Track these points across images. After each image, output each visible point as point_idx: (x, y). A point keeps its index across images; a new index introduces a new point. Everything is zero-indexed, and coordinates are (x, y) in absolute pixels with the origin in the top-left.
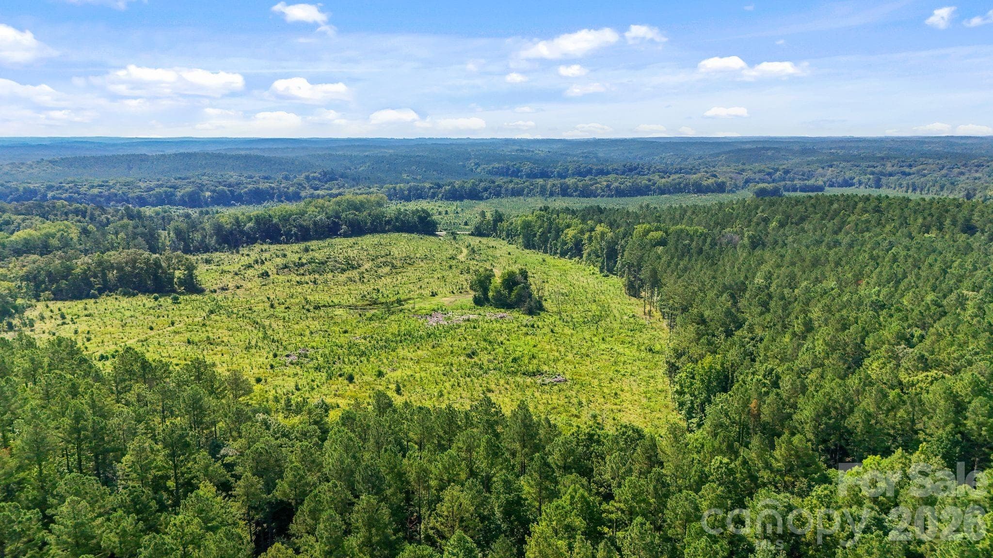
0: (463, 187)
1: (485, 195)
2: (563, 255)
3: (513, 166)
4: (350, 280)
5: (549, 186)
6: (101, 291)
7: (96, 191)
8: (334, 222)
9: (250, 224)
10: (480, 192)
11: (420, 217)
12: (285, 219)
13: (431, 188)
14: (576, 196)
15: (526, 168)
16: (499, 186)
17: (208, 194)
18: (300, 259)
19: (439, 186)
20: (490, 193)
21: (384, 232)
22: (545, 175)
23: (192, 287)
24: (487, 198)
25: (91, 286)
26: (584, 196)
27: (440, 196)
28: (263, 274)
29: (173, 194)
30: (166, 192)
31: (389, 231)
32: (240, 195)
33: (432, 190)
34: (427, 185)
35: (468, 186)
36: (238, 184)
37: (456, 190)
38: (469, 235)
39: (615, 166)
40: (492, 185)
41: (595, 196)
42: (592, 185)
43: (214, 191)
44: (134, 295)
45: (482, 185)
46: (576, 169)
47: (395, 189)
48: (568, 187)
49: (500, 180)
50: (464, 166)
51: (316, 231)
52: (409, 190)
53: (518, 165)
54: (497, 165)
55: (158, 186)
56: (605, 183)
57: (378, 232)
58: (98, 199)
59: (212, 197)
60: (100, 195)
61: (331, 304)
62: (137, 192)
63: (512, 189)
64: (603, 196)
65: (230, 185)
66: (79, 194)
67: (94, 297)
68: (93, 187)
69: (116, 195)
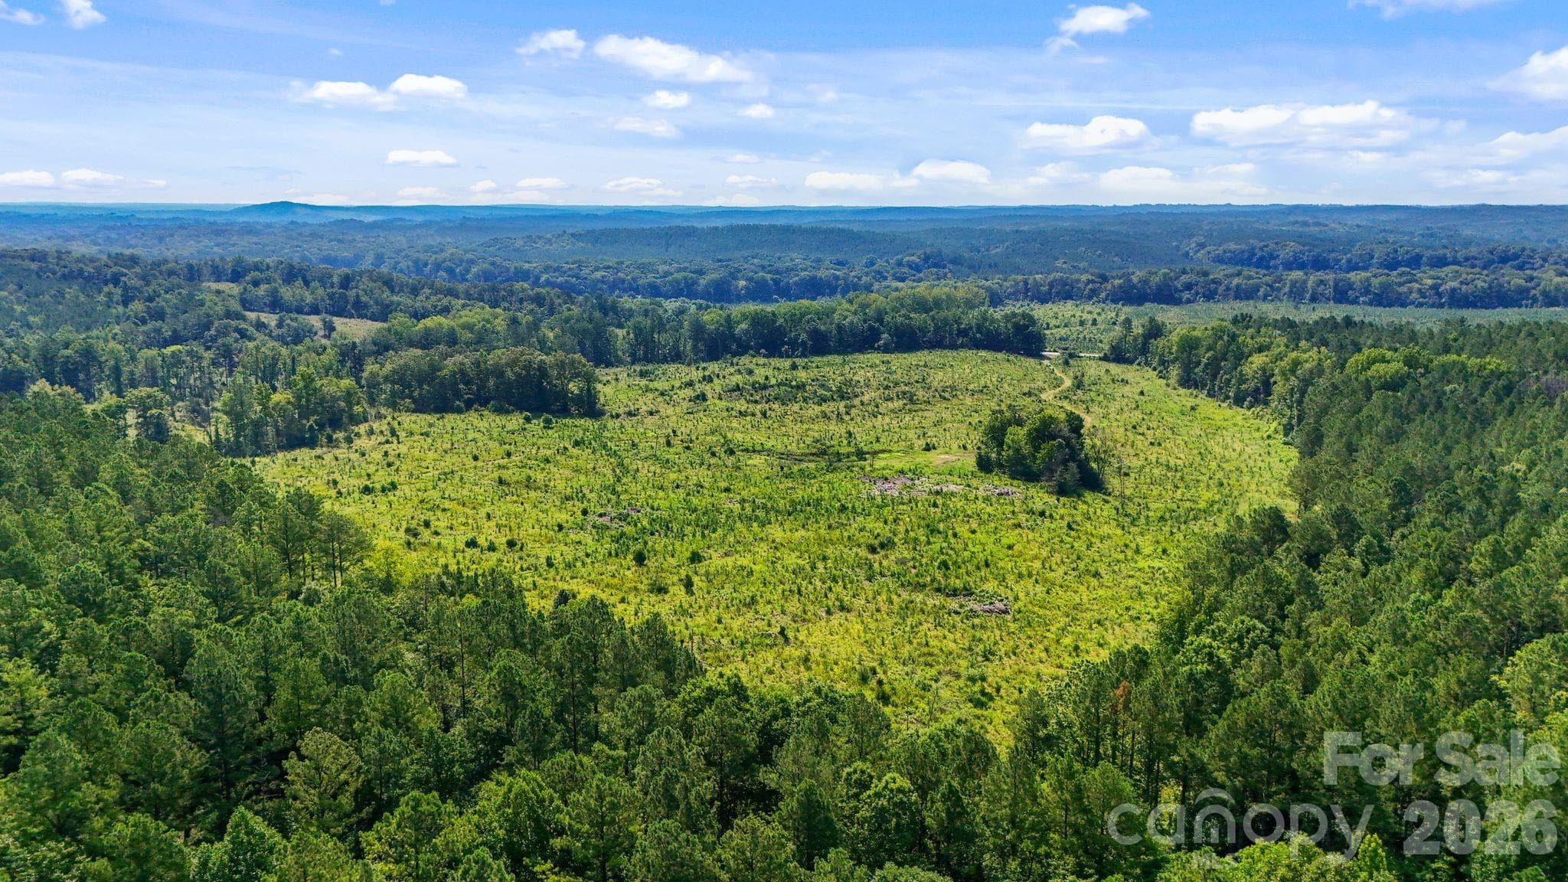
0: (1146, 282)
1: (1186, 295)
2: (1239, 401)
3: (1261, 249)
4: (825, 416)
5: (1310, 284)
6: (469, 406)
7: (598, 275)
8: (871, 328)
9: (744, 326)
10: (1177, 290)
11: (1016, 326)
12: (795, 319)
13: (1089, 282)
14: (1364, 303)
15: (1286, 253)
16: (1214, 281)
17: (742, 283)
18: (767, 378)
19: (1104, 279)
20: (1197, 293)
21: (953, 347)
22: (1319, 264)
23: (590, 407)
24: (1189, 301)
25: (458, 395)
26: (1380, 304)
27: (1103, 295)
28: (697, 397)
29: (695, 283)
30: (685, 278)
31: (962, 346)
32: (788, 287)
33: (1090, 286)
34: (1084, 278)
35: (1156, 280)
36: (789, 270)
37: (1134, 287)
38: (1100, 359)
39: (1473, 251)
40: (1202, 279)
41: (1403, 305)
42: (1400, 284)
43: (750, 279)
44: (508, 412)
45: (1184, 278)
46: (1388, 255)
47: (1026, 283)
48: (1351, 287)
49: (1219, 272)
50: (1178, 248)
51: (840, 340)
52: (1051, 285)
53: (1272, 246)
54: (1232, 246)
55: (679, 270)
56: (1430, 282)
57: (945, 347)
58: (600, 285)
59: (746, 288)
60: (603, 281)
61: (758, 447)
62: (650, 278)
63: (1238, 286)
64: (1421, 305)
65: (777, 272)
66: (578, 278)
67: (459, 411)
68: (597, 269)
69: (623, 281)
